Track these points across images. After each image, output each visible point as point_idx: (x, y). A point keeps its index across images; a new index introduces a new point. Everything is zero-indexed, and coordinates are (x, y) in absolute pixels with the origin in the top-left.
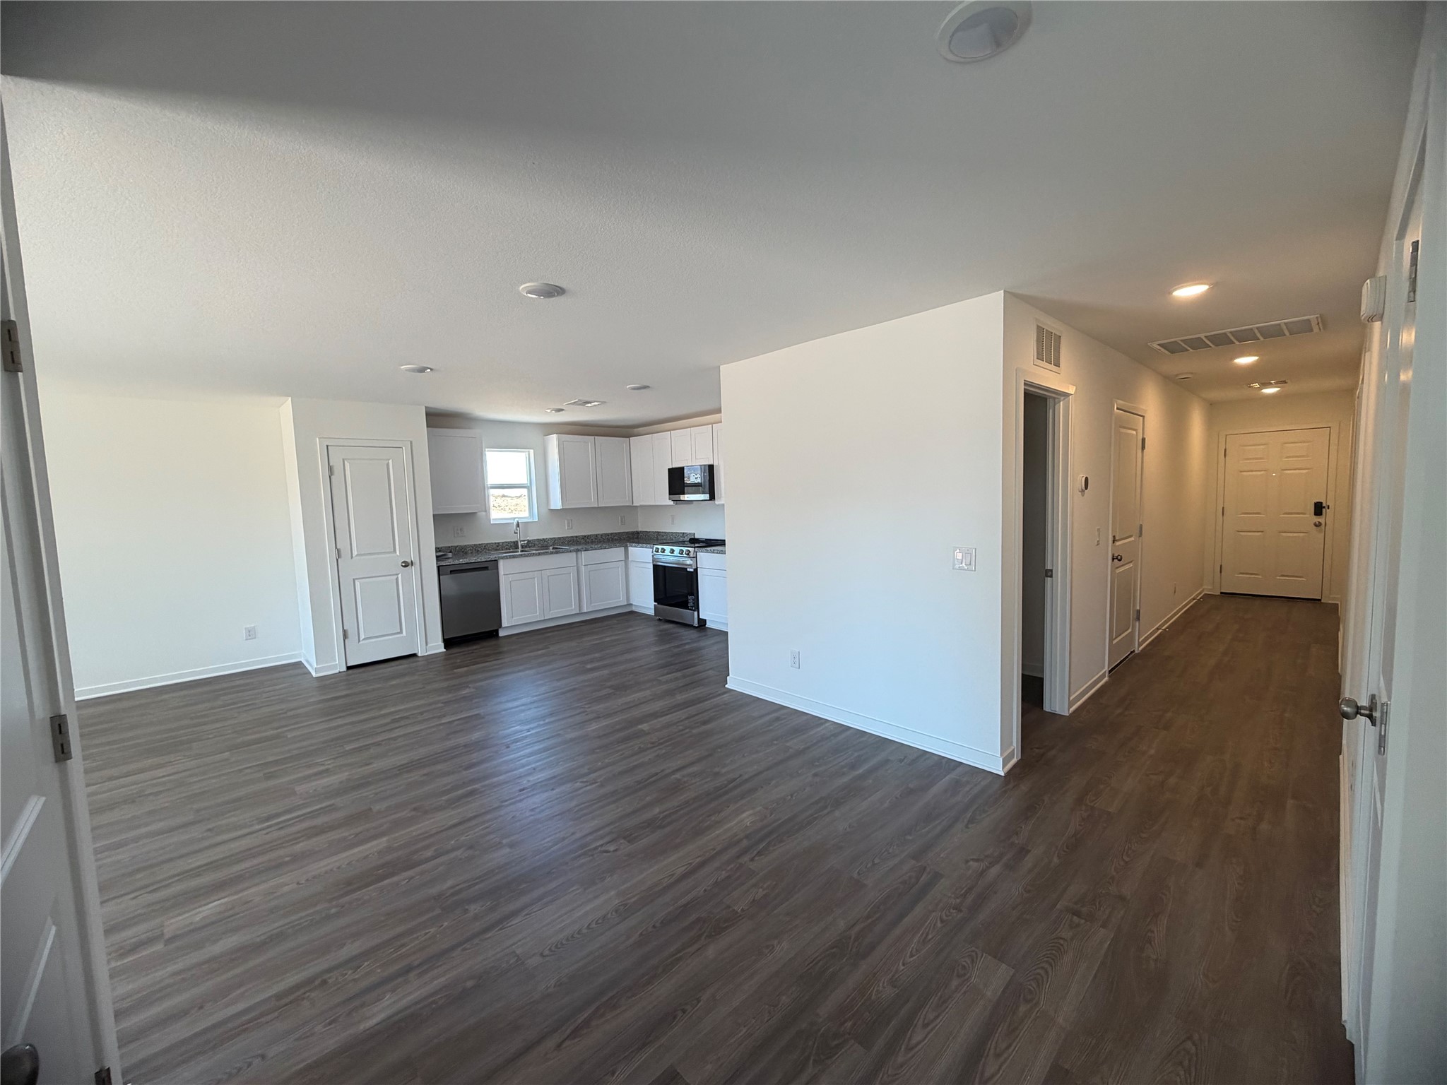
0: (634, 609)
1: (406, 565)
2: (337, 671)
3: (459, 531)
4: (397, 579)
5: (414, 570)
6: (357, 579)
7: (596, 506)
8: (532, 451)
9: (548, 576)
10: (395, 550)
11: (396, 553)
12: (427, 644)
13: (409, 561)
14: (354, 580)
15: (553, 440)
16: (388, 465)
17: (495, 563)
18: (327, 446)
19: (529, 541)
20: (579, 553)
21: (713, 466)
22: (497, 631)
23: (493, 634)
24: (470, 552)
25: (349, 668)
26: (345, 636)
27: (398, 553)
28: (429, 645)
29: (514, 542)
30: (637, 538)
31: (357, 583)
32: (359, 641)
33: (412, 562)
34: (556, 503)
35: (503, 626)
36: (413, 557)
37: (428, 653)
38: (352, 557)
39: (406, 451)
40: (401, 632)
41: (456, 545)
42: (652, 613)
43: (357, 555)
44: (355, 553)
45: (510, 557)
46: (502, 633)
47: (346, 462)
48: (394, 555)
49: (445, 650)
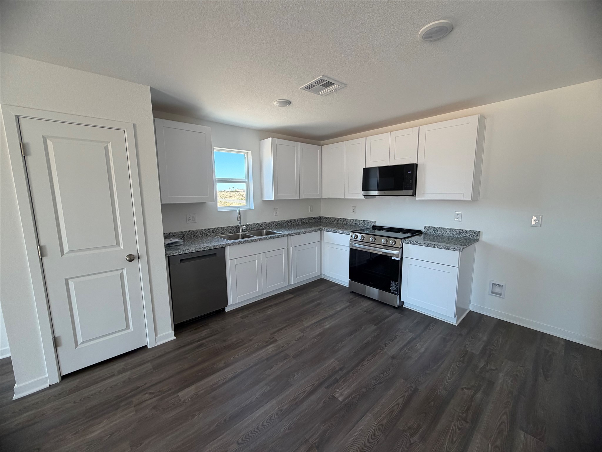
0: (323, 277)
1: (131, 258)
2: (47, 386)
3: (191, 218)
4: (122, 275)
5: (141, 264)
6: (70, 278)
7: (299, 198)
8: (250, 153)
9: (266, 258)
10: (118, 244)
11: (119, 246)
12: (156, 335)
13: (135, 254)
14: (67, 281)
15: (268, 144)
16: (106, 149)
17: (222, 250)
18: (18, 117)
19: (247, 226)
20: (290, 237)
21: (417, 165)
22: (224, 309)
23: (221, 312)
24: (200, 236)
25: (64, 378)
26: (56, 343)
27: (122, 246)
28: (159, 335)
29: (236, 227)
30: (320, 222)
31: (71, 283)
32: (76, 345)
33: (138, 255)
34: (269, 194)
35: (229, 304)
36: (140, 249)
37: (159, 343)
38: (62, 254)
39: (128, 133)
40: (128, 327)
41: (188, 230)
42: (347, 285)
43: (70, 252)
44: (66, 249)
45: (236, 244)
46: (227, 309)
47: (48, 141)
48: (117, 249)
49: (175, 338)
